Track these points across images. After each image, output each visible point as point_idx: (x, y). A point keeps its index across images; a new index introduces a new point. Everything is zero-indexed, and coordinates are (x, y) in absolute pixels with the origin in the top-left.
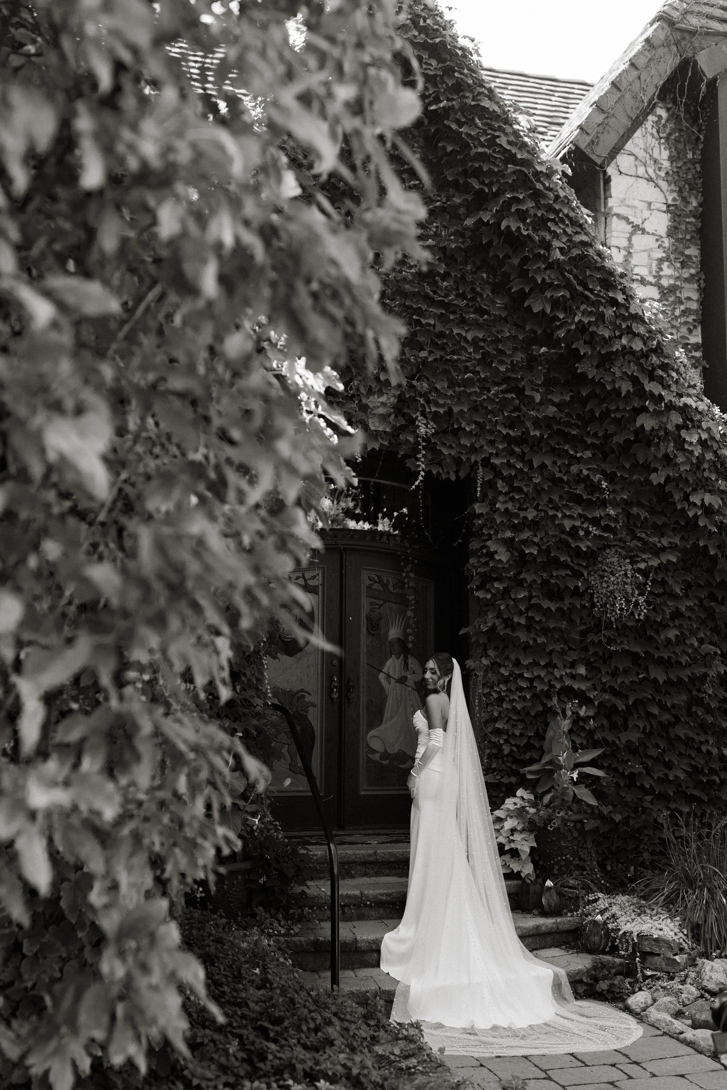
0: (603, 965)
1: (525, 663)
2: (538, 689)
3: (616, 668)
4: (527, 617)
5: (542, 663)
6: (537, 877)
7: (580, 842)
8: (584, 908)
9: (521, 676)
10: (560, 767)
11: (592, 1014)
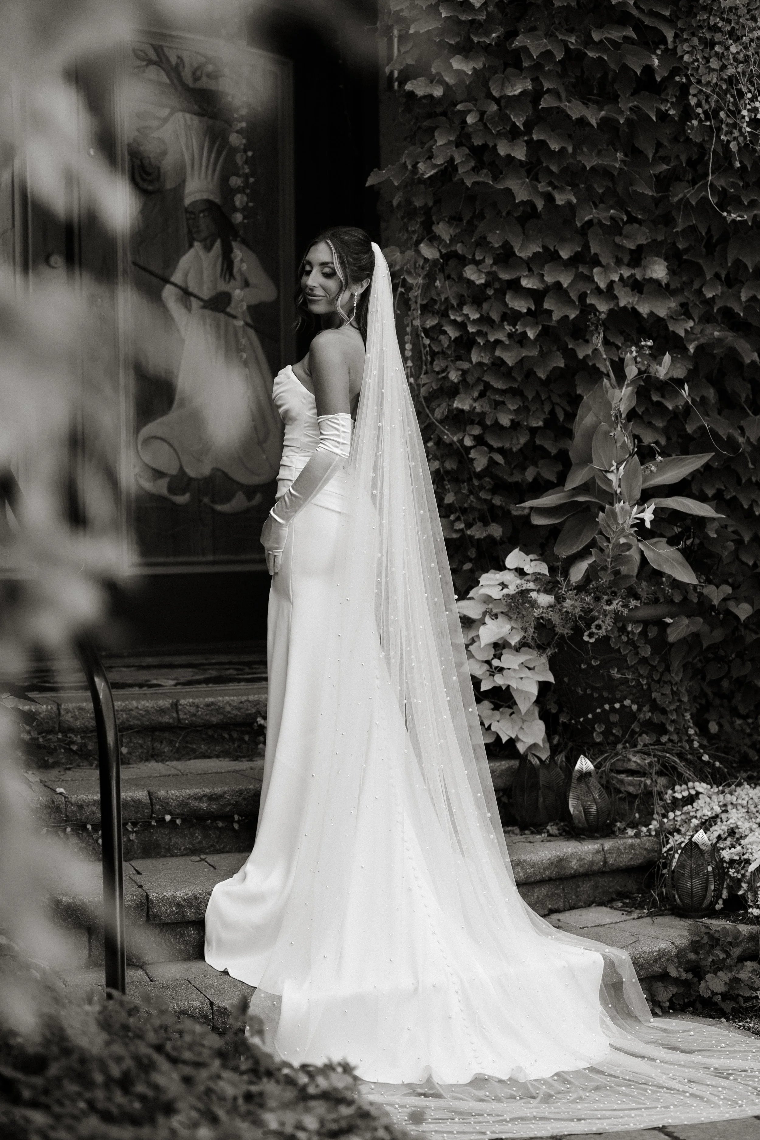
0: (714, 941)
1: (524, 254)
2: (556, 317)
3: (739, 264)
4: (529, 143)
5: (565, 255)
6: (554, 750)
7: (654, 668)
8: (665, 816)
9: (514, 285)
10: (611, 498)
11: (695, 1046)
